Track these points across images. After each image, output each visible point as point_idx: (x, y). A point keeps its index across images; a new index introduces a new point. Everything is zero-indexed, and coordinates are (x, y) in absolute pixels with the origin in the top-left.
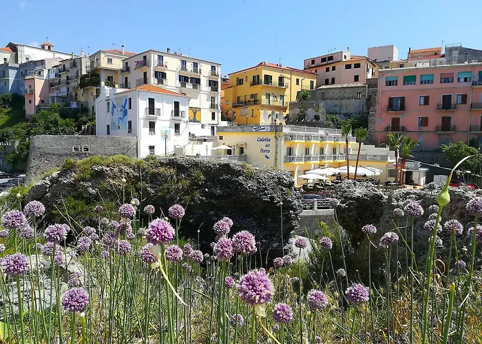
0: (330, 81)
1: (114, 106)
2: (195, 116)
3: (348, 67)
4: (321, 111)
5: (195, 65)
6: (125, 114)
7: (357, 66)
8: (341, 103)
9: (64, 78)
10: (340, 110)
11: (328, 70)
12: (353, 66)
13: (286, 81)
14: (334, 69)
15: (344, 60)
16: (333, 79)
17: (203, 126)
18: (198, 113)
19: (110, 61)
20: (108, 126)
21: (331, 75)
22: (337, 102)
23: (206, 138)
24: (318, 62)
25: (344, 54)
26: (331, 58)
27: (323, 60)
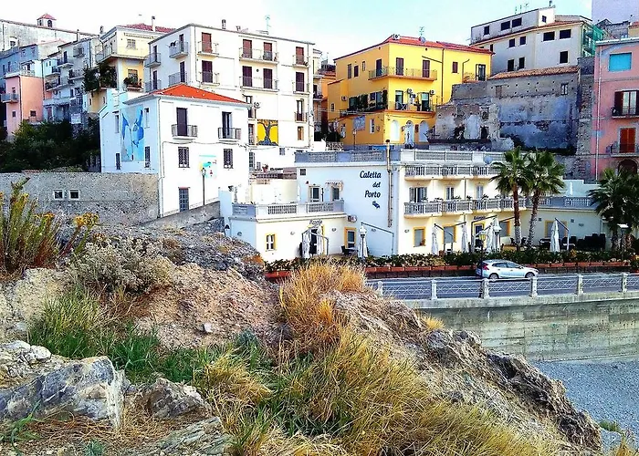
0: (517, 63)
1: (126, 123)
2: (268, 133)
3: (549, 36)
4: (491, 118)
5: (268, 46)
6: (141, 135)
7: (565, 34)
8: (530, 103)
9: (65, 74)
10: (529, 115)
11: (512, 44)
12: (557, 35)
13: (433, 66)
14: (523, 41)
15: (541, 23)
16: (522, 60)
17: (282, 151)
18: (273, 129)
19: (132, 44)
20: (118, 155)
21: (517, 52)
22: (523, 102)
23: (282, 172)
24: (495, 30)
25: (542, 13)
26: (518, 22)
27: (505, 26)
